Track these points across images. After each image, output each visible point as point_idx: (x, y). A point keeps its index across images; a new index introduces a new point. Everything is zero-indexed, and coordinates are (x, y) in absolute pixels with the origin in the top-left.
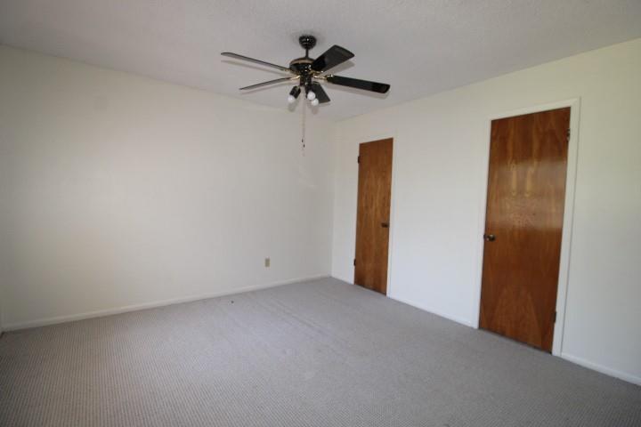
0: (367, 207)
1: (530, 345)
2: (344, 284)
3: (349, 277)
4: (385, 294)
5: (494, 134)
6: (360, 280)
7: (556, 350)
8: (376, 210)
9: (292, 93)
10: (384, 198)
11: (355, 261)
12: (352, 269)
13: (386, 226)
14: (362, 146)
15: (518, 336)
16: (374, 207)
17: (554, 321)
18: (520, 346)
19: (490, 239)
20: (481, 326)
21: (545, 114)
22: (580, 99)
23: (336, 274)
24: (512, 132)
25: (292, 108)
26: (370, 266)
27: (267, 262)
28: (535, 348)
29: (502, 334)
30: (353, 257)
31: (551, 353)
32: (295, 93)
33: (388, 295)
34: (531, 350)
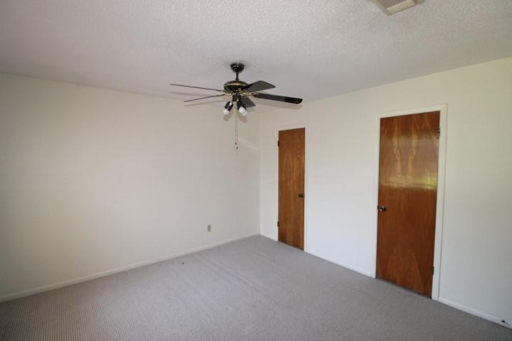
0: (286, 181)
1: (415, 292)
2: (270, 241)
3: (274, 236)
4: (303, 249)
5: (383, 128)
6: (282, 238)
7: (434, 296)
8: (293, 184)
9: (226, 107)
10: (300, 175)
11: (278, 223)
12: (276, 229)
13: (302, 196)
14: (281, 134)
15: (405, 284)
16: (292, 181)
17: (433, 273)
18: (408, 293)
19: (382, 210)
20: (377, 276)
21: (421, 116)
22: (447, 104)
23: (263, 233)
24: (396, 128)
25: (226, 118)
26: (290, 226)
27: (209, 228)
28: (419, 293)
29: (394, 282)
30: (276, 220)
31: (431, 297)
32: (229, 107)
33: (305, 250)
34: (416, 295)
